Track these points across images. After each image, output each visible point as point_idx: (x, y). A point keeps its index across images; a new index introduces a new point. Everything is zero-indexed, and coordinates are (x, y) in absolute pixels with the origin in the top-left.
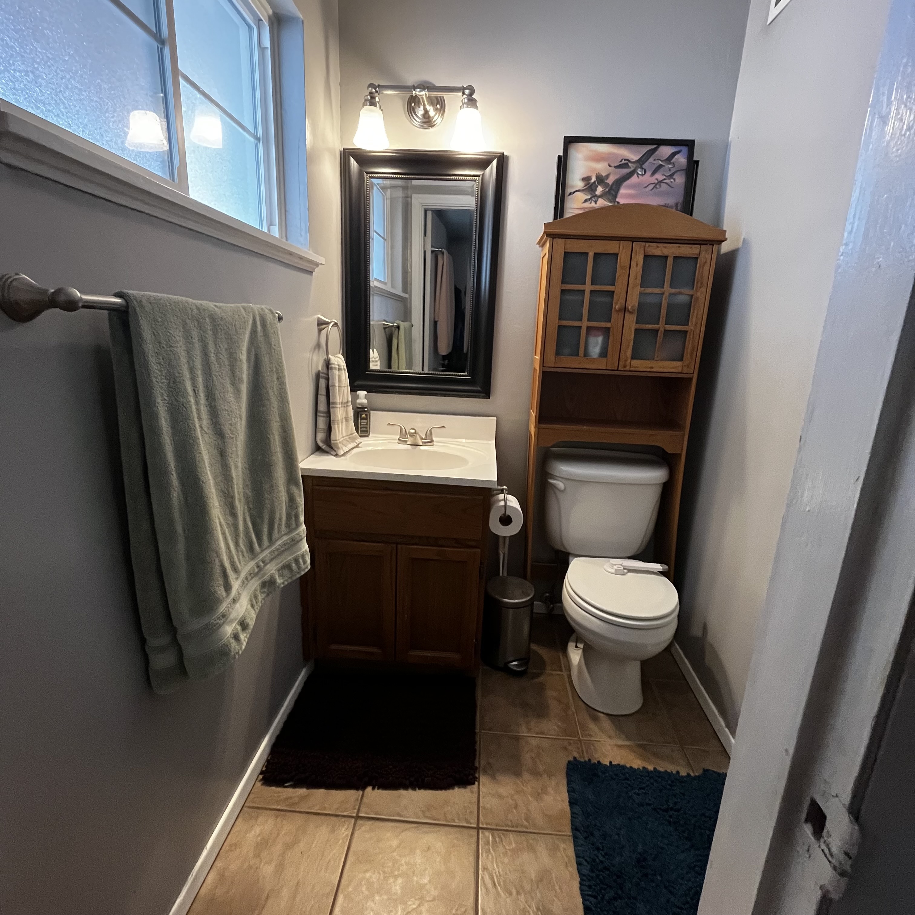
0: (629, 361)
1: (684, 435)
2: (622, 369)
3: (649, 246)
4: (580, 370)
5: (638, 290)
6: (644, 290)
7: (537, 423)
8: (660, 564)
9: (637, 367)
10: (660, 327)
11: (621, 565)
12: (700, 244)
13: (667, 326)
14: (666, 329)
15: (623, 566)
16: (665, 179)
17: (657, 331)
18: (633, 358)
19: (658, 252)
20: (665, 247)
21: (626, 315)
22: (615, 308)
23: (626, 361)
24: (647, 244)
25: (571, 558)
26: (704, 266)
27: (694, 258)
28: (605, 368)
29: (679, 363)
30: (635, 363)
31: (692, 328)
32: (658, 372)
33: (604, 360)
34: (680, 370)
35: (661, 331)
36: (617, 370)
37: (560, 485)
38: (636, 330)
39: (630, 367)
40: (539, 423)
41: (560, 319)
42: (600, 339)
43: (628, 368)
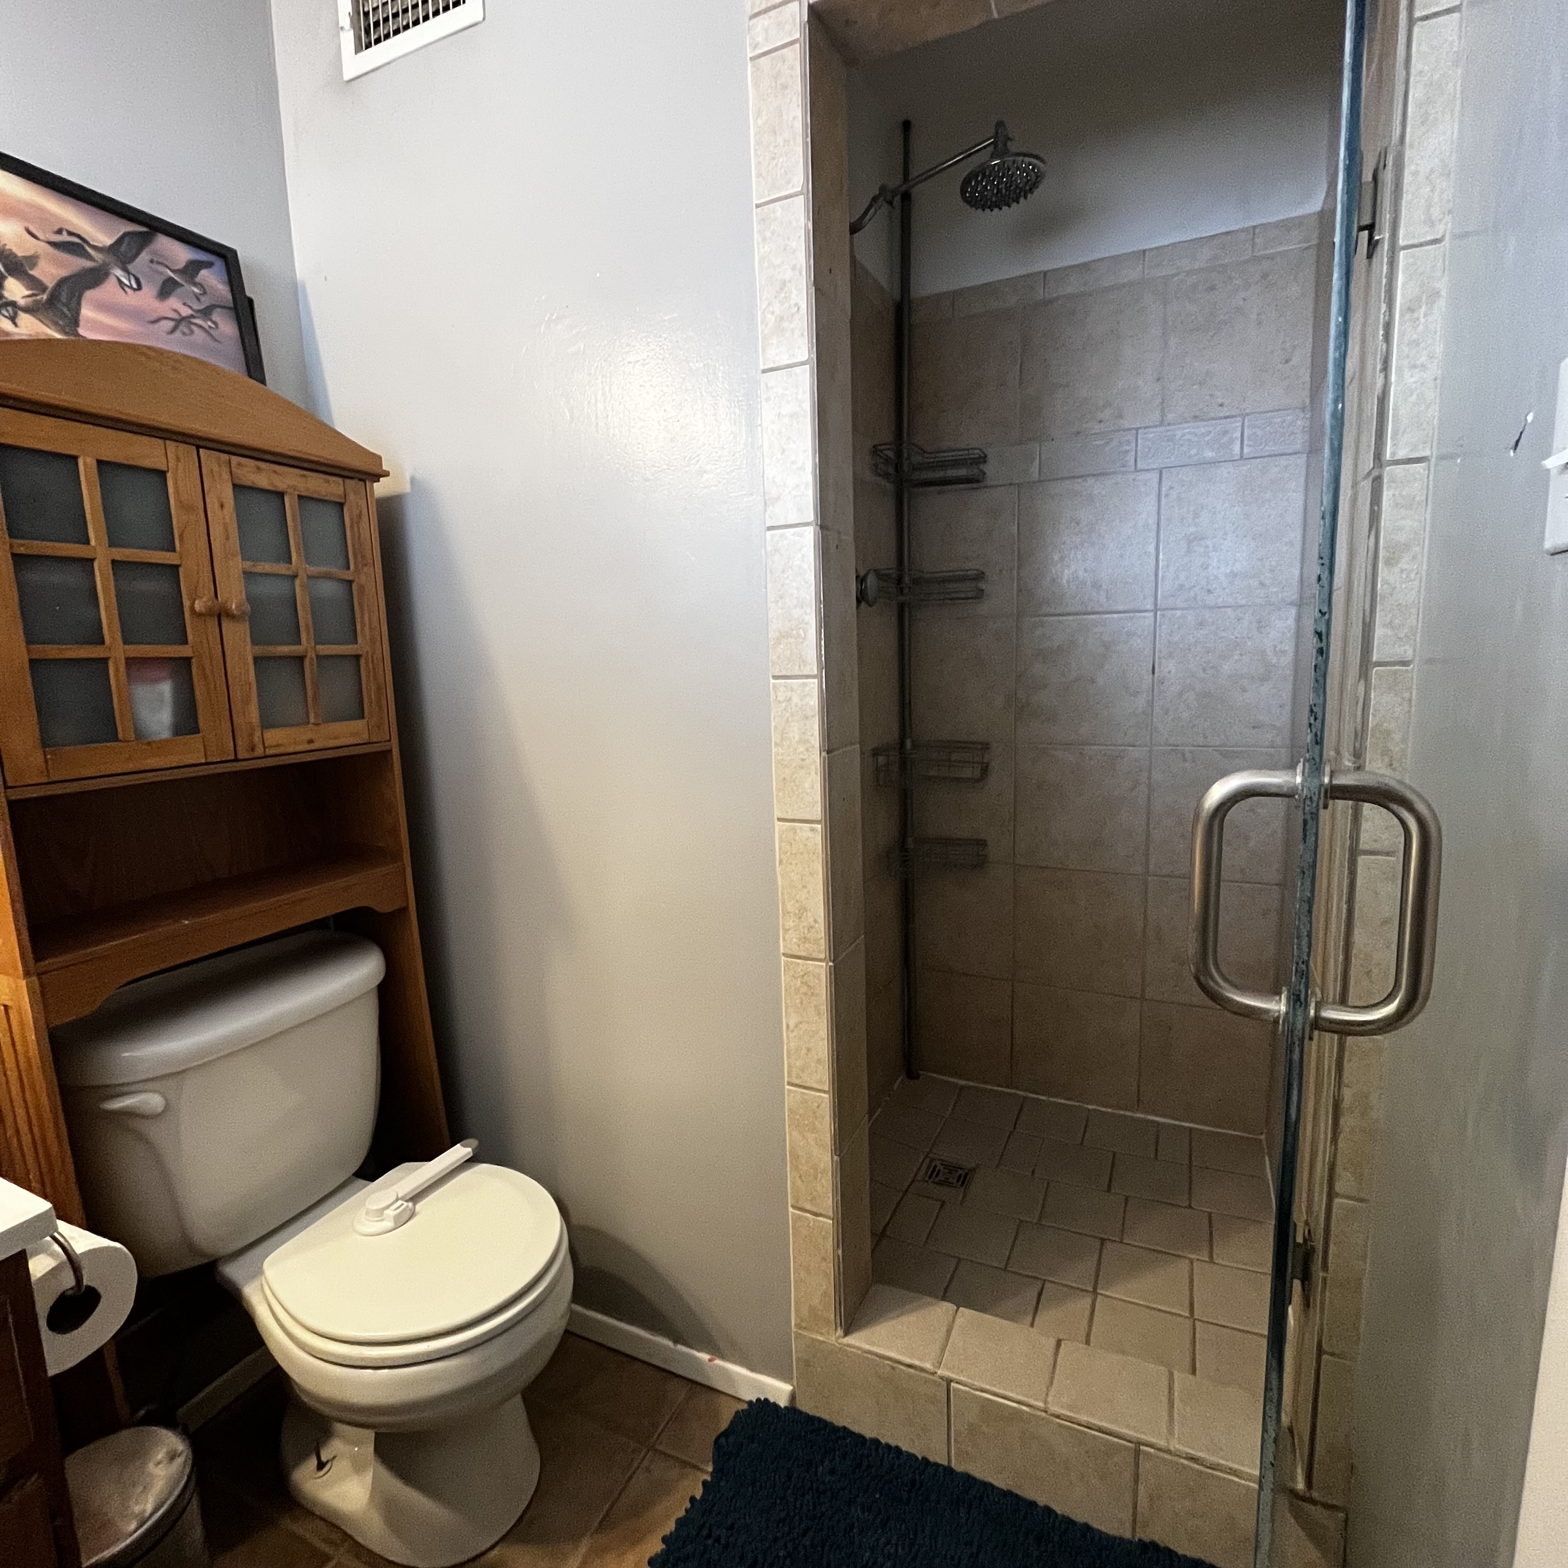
0: (258, 734)
1: (404, 869)
2: (247, 756)
3: (239, 464)
4: (136, 776)
5: (238, 565)
6: (254, 566)
7: (31, 961)
8: (458, 1145)
9: (278, 745)
10: (306, 651)
11: (397, 1200)
12: (344, 477)
13: (319, 647)
14: (321, 653)
15: (402, 1199)
16: (192, 316)
17: (301, 659)
18: (267, 724)
19: (262, 481)
20: (275, 472)
21: (224, 625)
22: (192, 608)
23: (251, 735)
24: (235, 460)
25: (233, 1271)
26: (358, 523)
27: (336, 503)
28: (203, 761)
29: (360, 725)
30: (275, 737)
31: (368, 648)
32: (322, 750)
33: (194, 741)
34: (365, 737)
35: (312, 659)
36: (236, 760)
37: (152, 1101)
38: (256, 659)
39: (265, 748)
40: (38, 959)
41: (29, 641)
42: (166, 689)
43: (259, 751)
